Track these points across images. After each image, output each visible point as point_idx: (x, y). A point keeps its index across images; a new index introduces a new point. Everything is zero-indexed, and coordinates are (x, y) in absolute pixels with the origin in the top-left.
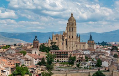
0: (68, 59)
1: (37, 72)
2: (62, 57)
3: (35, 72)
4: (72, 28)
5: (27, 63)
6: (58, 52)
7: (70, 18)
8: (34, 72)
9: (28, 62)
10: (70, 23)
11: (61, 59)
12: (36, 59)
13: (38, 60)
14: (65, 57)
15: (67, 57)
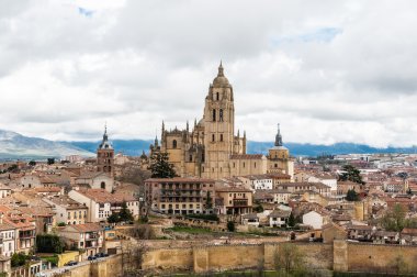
0: (201, 204)
1: (104, 245)
2: (184, 199)
3: (97, 244)
4: (221, 110)
5: (75, 217)
6: (171, 184)
7: (215, 80)
8: (94, 243)
9: (78, 212)
10: (215, 96)
11: (181, 204)
12: (102, 206)
13: (107, 207)
14: (191, 199)
15: (198, 199)
